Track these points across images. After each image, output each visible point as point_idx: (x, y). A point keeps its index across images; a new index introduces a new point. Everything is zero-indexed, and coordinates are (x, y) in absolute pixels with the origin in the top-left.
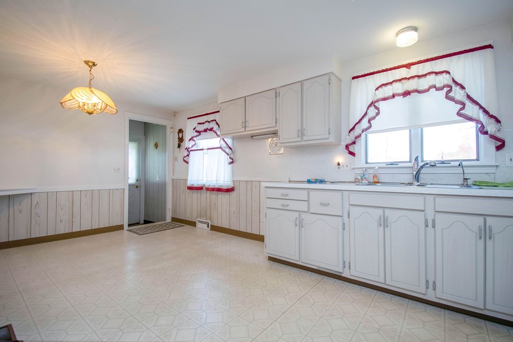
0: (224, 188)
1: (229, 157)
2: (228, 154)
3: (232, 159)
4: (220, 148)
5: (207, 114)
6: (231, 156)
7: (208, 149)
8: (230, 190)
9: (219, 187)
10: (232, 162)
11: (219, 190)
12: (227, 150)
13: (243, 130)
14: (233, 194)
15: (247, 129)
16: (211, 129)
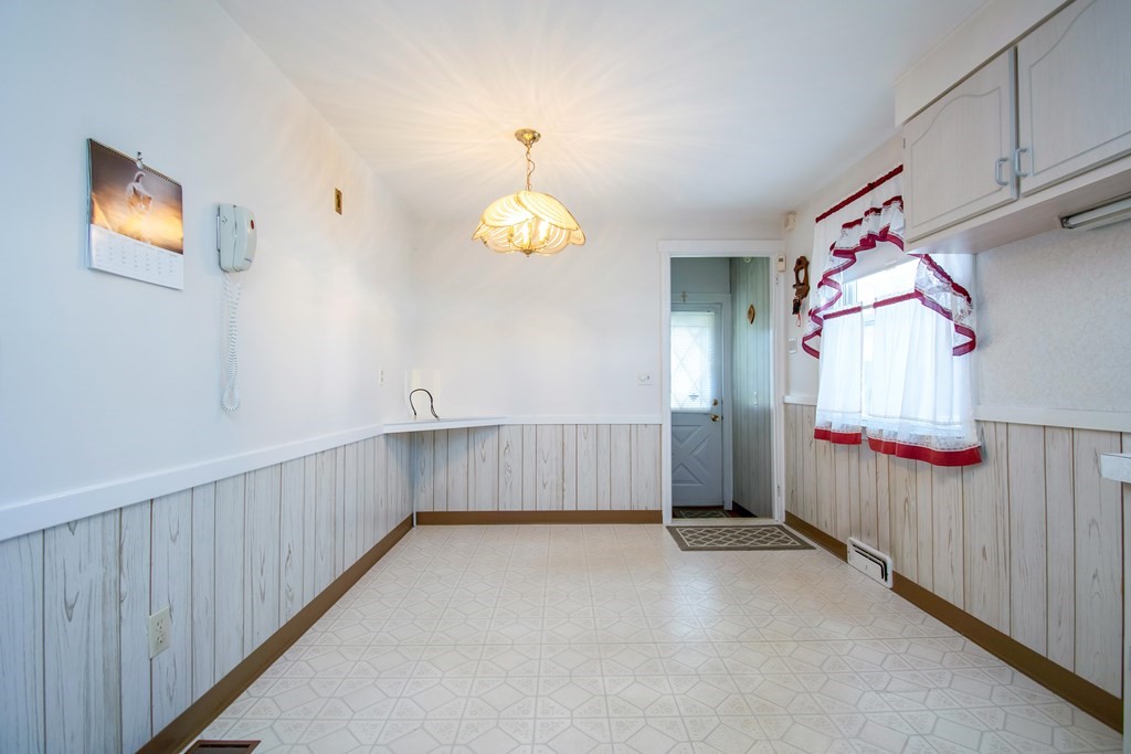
0: (935, 446)
1: (952, 323)
2: (948, 315)
3: (971, 334)
4: (918, 294)
5: (871, 187)
6: (967, 322)
7: (876, 305)
8: (964, 459)
9: (912, 442)
10: (971, 346)
11: (914, 452)
12: (947, 299)
13: (1008, 193)
14: (978, 476)
15: (1026, 186)
16: (884, 235)
